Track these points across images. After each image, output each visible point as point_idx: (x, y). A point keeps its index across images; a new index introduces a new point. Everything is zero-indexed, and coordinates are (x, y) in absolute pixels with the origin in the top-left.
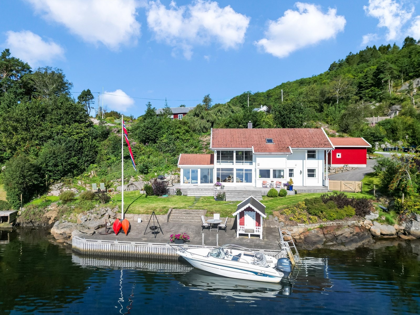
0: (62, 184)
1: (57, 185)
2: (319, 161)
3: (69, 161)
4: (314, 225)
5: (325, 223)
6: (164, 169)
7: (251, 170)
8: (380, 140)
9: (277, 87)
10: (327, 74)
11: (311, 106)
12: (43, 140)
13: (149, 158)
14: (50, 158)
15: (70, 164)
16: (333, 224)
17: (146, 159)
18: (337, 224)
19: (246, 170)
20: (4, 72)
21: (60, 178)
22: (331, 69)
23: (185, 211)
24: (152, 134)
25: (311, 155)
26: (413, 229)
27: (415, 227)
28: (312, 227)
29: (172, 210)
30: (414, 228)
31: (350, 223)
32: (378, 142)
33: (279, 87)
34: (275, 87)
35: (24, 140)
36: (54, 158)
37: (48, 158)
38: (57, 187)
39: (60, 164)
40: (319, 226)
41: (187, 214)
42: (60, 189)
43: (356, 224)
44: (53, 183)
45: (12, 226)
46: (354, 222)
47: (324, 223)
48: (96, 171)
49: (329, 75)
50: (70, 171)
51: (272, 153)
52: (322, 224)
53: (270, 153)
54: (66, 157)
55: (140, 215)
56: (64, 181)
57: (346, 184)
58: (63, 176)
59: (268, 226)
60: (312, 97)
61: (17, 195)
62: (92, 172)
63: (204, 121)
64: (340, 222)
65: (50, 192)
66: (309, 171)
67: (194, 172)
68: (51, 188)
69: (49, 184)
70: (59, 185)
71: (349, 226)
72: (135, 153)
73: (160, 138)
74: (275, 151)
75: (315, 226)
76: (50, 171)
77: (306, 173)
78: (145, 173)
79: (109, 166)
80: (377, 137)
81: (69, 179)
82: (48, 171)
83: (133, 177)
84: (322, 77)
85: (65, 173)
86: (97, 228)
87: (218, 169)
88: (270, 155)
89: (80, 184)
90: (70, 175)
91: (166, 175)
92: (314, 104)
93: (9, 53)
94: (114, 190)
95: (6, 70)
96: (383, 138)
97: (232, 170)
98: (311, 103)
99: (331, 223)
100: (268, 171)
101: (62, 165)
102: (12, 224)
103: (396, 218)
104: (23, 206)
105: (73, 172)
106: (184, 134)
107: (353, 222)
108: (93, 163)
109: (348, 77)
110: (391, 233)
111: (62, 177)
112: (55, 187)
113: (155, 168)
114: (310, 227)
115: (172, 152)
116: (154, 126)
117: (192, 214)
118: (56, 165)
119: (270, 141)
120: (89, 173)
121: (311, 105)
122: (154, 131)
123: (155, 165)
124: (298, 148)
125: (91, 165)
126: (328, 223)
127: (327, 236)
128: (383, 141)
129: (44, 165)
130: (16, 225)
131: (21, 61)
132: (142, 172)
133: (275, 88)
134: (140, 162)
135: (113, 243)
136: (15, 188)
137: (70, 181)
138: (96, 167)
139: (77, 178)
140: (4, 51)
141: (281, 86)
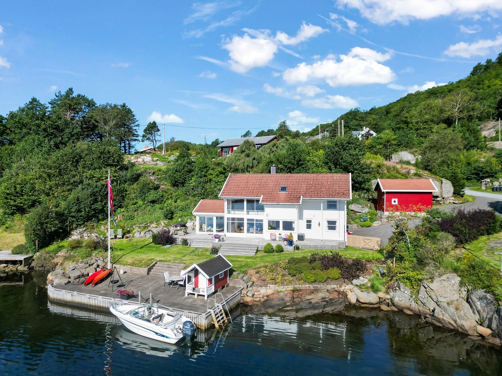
0: (84, 229)
1: (79, 230)
2: (340, 211)
3: (93, 207)
4: (286, 287)
5: (301, 286)
6: (189, 214)
7: (262, 221)
8: (492, 176)
9: (400, 100)
10: (468, 79)
11: (425, 128)
12: (75, 184)
13: (176, 202)
14: (73, 204)
15: (94, 210)
16: (309, 287)
17: (173, 203)
18: (314, 287)
19: (257, 220)
20: (68, 111)
21: (84, 223)
22: (474, 74)
23: (168, 265)
24: (180, 177)
25: (332, 205)
26: (396, 299)
27: (399, 297)
28: (283, 289)
29: (156, 263)
30: (398, 299)
31: (329, 287)
32: (489, 178)
33: (403, 100)
34: (399, 99)
35: (57, 185)
36: (77, 204)
37: (71, 205)
38: (79, 232)
39: (83, 210)
40: (292, 289)
41: (169, 267)
42: (81, 234)
43: (336, 289)
44: (75, 228)
45: (27, 269)
46: (335, 286)
47: (298, 286)
48: (123, 215)
49: (469, 82)
50: (94, 216)
51: (280, 203)
52: (296, 286)
53: (278, 203)
54: (90, 202)
55: (125, 266)
56: (87, 226)
57: (365, 240)
58: (87, 221)
59: (234, 285)
60: (427, 117)
61: (33, 241)
62: (119, 216)
63: (251, 159)
64: (317, 286)
65: (71, 237)
66: (329, 222)
67: (211, 219)
68: (72, 233)
69: (72, 229)
70: (81, 230)
71: (328, 290)
72: (161, 197)
73: (188, 181)
74: (283, 201)
75: (288, 288)
76: (73, 217)
77: (326, 225)
78: (169, 219)
79: (135, 210)
80: (487, 172)
81: (92, 225)
82: (70, 216)
83: (155, 223)
84: (460, 85)
85: (88, 218)
86: (77, 277)
87: (228, 219)
88: (278, 206)
89: (103, 228)
90: (95, 220)
91: (189, 221)
92: (430, 125)
93: (72, 92)
94: (132, 236)
95: (70, 109)
96: (496, 173)
97: (242, 219)
98: (425, 124)
99: (307, 286)
100: (278, 223)
101: (85, 210)
102: (27, 267)
103: (386, 285)
104: (38, 251)
105: (98, 217)
106: (217, 175)
107: (333, 286)
108: (120, 207)
109: (494, 84)
110: (369, 302)
111: (85, 222)
112: (77, 232)
113: (181, 213)
114: (281, 288)
115: (200, 196)
116: (184, 168)
117: (172, 268)
118: (79, 211)
119: (284, 189)
120: (116, 218)
121: (425, 126)
122: (183, 174)
123: (181, 210)
124: (310, 198)
125: (119, 209)
126: (303, 286)
127: (295, 300)
128: (495, 177)
129: (66, 212)
130: (31, 269)
131: (87, 97)
132: (166, 217)
133: (398, 101)
134: (166, 207)
135: (73, 294)
136: (31, 234)
137: (93, 225)
138: (124, 211)
139: (103, 222)
140: (67, 90)
141: (406, 98)
